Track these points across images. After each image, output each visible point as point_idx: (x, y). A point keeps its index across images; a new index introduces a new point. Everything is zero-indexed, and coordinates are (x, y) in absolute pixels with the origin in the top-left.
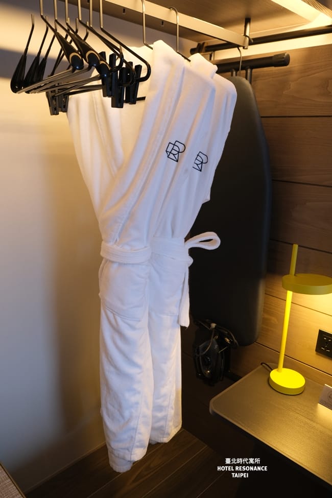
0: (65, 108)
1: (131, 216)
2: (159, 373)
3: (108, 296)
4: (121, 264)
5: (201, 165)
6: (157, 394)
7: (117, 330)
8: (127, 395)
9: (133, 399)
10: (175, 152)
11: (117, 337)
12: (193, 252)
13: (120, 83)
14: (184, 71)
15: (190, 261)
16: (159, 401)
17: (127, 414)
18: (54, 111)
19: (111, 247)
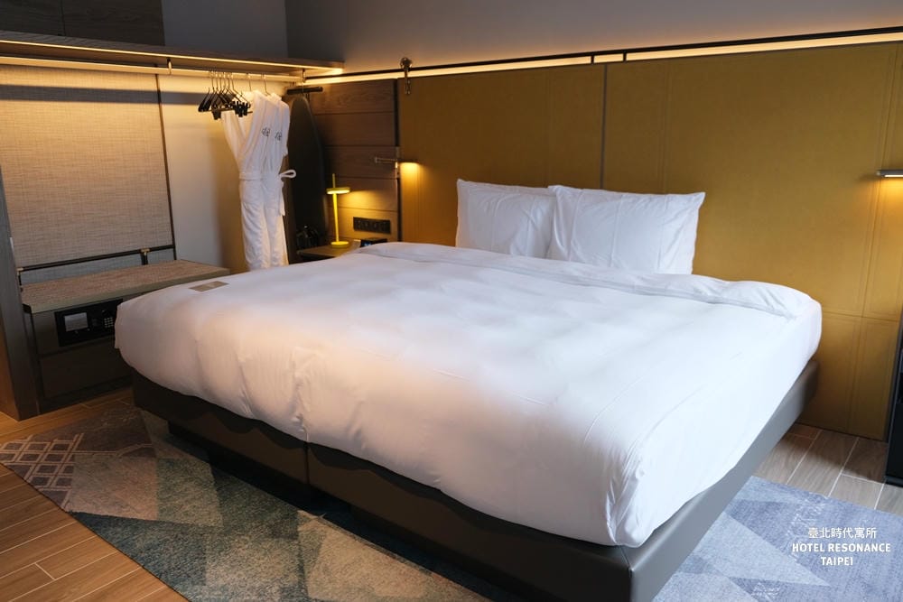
0: (220, 117)
1: (251, 159)
2: (272, 239)
3: (244, 196)
4: (249, 180)
5: (279, 137)
6: (272, 251)
7: (249, 211)
8: (256, 243)
9: (259, 246)
10: (266, 132)
11: (249, 215)
12: (283, 179)
13: (241, 110)
14: (267, 102)
15: (283, 183)
16: (274, 255)
17: (256, 253)
18: (216, 118)
19: (244, 174)
